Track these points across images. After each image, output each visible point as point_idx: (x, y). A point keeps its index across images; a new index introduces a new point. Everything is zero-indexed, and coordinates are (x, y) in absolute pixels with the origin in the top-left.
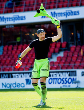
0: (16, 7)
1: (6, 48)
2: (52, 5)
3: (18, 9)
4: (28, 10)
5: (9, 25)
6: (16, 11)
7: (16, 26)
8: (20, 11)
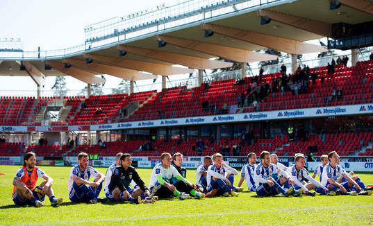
0: (338, 101)
1: (328, 136)
2: (369, 100)
3: (339, 103)
4: (348, 104)
5: (331, 116)
6: (337, 105)
7: (337, 117)
8: (341, 105)
